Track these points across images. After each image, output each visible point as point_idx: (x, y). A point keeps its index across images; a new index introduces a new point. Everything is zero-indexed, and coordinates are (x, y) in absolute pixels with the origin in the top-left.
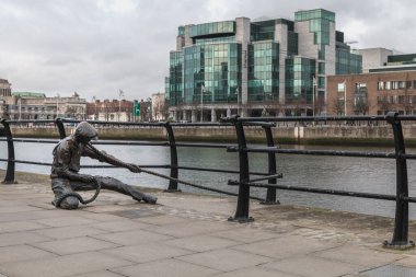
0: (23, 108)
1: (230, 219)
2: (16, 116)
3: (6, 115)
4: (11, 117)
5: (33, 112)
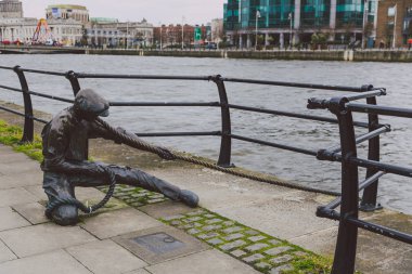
0: (99, 32)
2: (93, 39)
3: (85, 37)
4: (89, 40)
5: (108, 36)
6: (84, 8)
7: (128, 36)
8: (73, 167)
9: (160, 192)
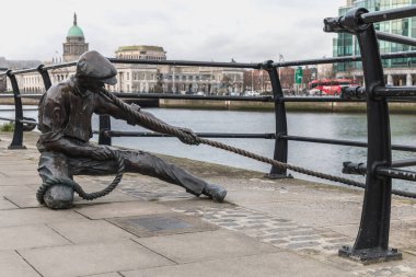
0: (177, 77)
1: (344, 253)
2: (170, 86)
3: (160, 84)
4: (165, 87)
5: (187, 81)
6: (161, 49)
7: (212, 82)
8: (73, 146)
9: (181, 185)
